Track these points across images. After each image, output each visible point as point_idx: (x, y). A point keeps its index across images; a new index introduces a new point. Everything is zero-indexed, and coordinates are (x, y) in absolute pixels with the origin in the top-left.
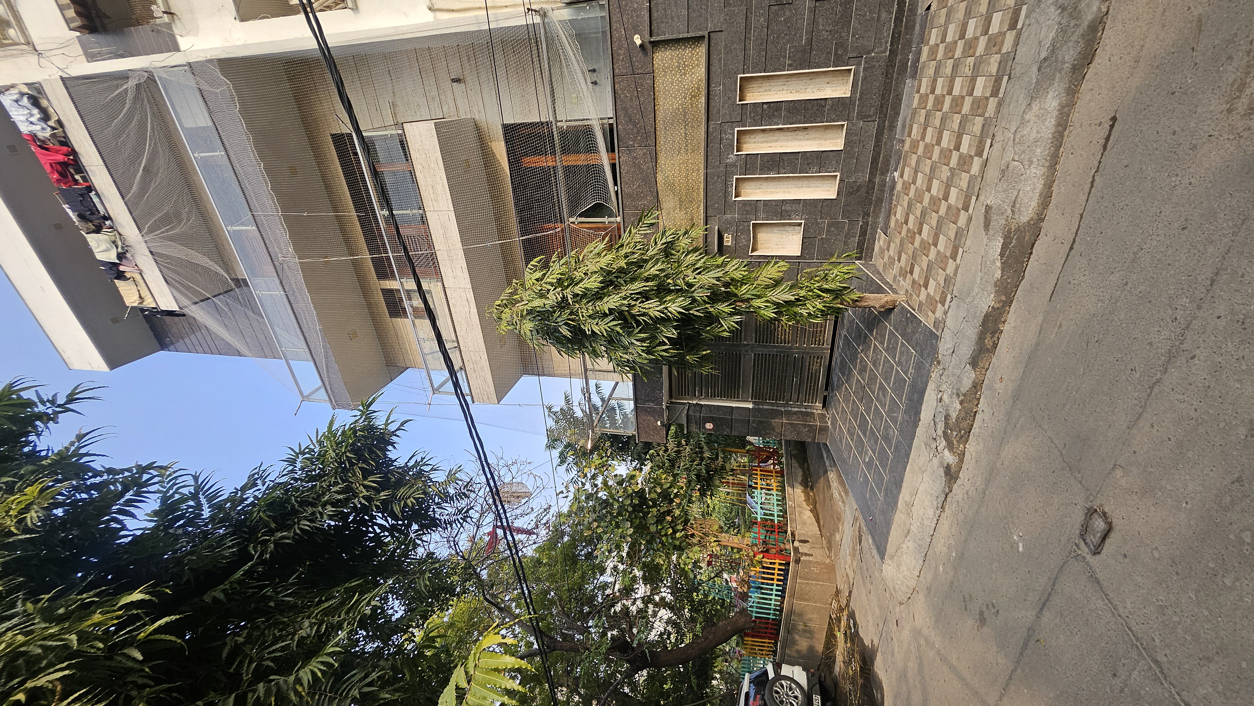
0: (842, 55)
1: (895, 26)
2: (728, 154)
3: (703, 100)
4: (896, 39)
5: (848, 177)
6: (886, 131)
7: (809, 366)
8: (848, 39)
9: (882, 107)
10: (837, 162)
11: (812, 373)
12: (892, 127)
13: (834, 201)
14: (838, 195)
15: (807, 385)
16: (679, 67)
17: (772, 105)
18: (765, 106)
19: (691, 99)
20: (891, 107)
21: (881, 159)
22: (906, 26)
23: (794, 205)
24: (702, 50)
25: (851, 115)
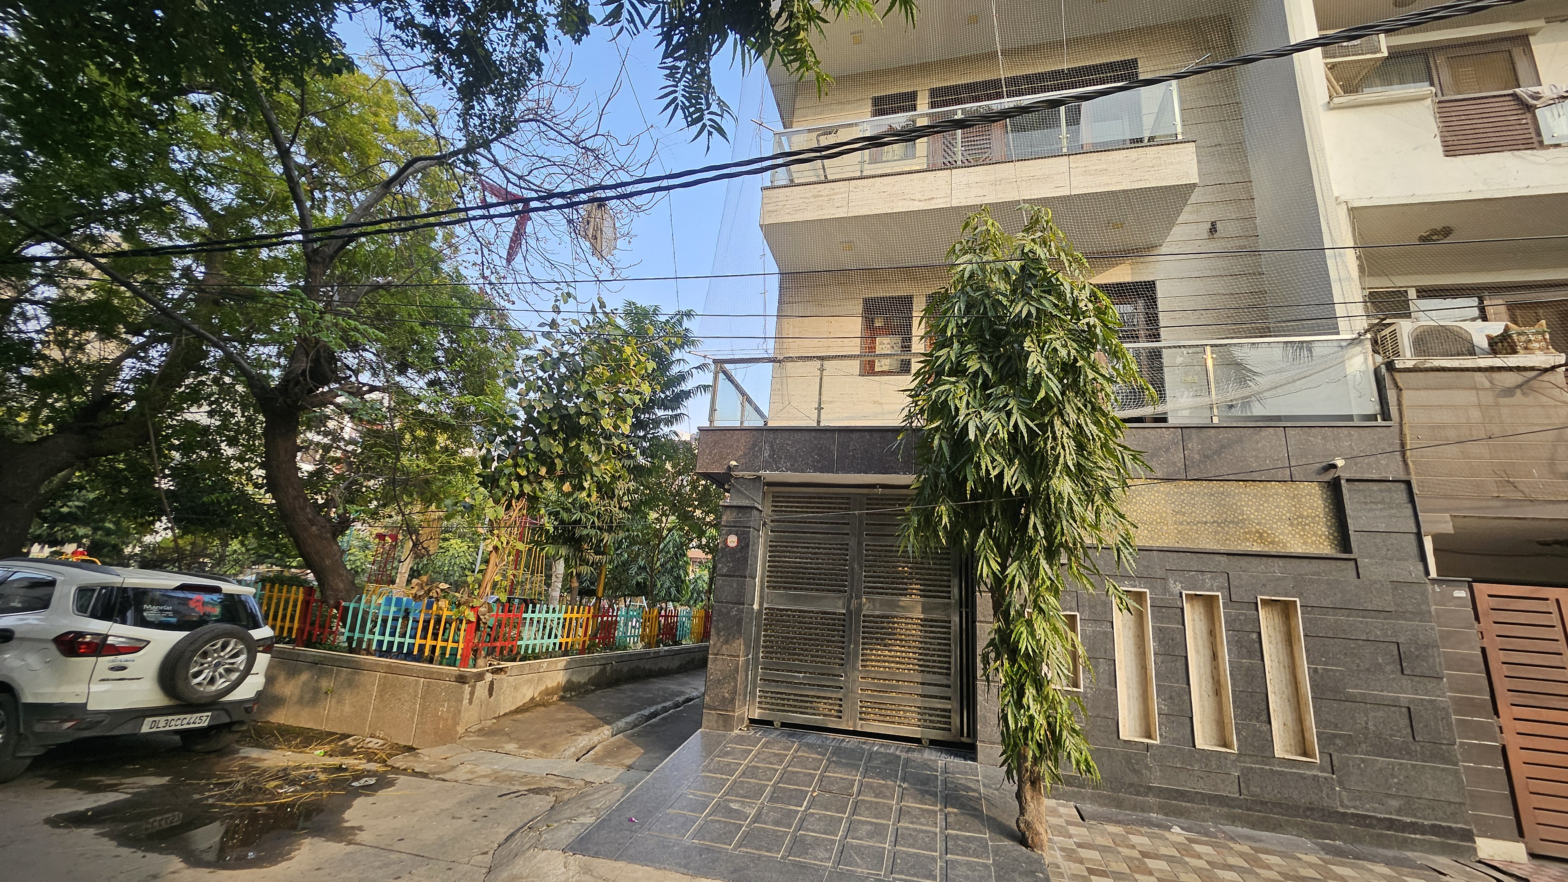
0: (1335, 744)
1: (1380, 820)
2: (1181, 582)
3: (1257, 548)
4: (1362, 822)
5: (1153, 756)
6: (1226, 810)
7: (824, 698)
8: (1356, 753)
9: (1263, 803)
10: (1174, 739)
11: (811, 702)
12: (1233, 820)
13: (1115, 736)
14: (1125, 741)
15: (790, 694)
16: (1301, 516)
17: (1257, 645)
18: (1255, 636)
19: (1257, 532)
20: (1263, 817)
21: (1184, 804)
22: (1382, 835)
23: (1106, 676)
24: (1326, 549)
25: (1248, 759)
